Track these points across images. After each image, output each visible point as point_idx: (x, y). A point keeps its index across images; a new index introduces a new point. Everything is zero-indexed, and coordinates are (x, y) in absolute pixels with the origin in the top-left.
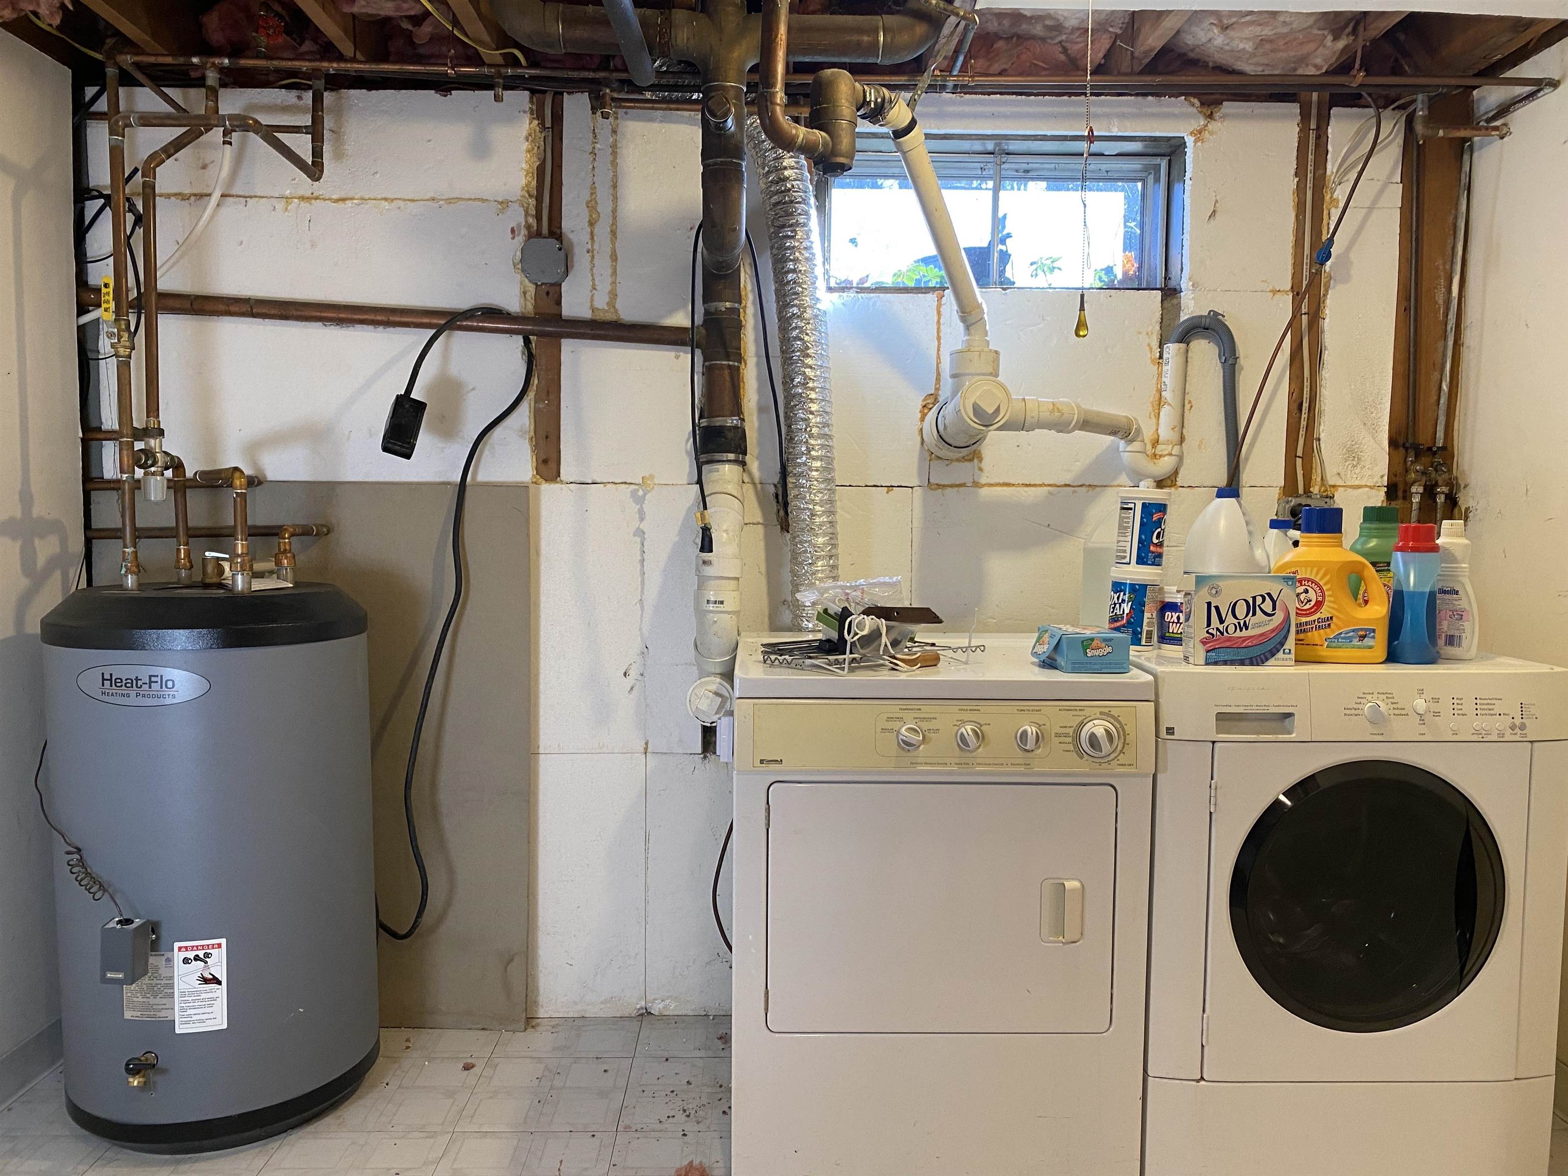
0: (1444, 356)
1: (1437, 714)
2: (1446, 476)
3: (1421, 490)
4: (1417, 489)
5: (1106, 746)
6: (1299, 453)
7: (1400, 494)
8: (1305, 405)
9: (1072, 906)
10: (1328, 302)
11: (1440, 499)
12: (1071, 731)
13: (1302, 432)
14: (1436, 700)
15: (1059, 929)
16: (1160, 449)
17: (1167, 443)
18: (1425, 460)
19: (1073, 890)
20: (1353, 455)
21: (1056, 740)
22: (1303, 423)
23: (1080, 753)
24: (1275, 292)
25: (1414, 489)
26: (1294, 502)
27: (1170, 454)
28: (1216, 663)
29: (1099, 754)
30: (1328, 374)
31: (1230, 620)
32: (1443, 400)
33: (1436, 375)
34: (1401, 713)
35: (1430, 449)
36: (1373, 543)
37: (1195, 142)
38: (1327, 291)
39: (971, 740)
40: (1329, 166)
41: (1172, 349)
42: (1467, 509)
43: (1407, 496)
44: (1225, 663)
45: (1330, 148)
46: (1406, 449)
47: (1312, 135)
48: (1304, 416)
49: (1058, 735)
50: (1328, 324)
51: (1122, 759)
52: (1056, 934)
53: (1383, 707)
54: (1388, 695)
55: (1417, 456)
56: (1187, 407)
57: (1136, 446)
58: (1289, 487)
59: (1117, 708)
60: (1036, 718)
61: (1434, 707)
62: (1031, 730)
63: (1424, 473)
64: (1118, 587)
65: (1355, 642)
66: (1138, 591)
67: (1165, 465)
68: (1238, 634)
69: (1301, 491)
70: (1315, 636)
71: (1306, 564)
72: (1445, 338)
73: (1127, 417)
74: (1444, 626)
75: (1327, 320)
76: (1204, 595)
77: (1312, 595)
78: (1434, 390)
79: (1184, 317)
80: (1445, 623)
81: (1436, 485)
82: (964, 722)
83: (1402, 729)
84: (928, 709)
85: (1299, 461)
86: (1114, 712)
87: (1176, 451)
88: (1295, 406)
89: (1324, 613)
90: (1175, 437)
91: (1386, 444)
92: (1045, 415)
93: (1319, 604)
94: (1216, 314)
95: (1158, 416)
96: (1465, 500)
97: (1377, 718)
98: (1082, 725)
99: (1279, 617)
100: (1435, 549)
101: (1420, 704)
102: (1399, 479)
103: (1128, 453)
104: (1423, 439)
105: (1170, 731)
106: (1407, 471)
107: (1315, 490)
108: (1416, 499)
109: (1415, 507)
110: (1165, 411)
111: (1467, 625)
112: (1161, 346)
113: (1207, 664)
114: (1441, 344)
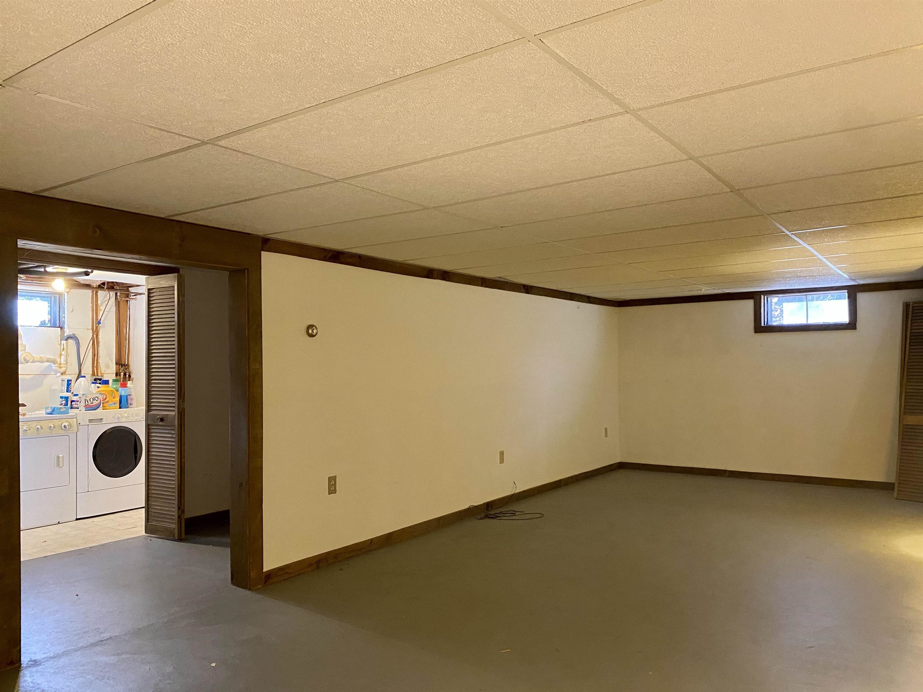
0: (126, 344)
1: (129, 417)
2: (128, 371)
3: (123, 374)
4: (122, 374)
5: (68, 427)
6: (95, 366)
7: (118, 375)
8: (96, 355)
9: (61, 460)
10: (100, 332)
11: (127, 376)
12: (60, 425)
13: (96, 361)
14: (129, 414)
15: (58, 465)
16: (62, 366)
17: (64, 364)
18: (124, 367)
19: (61, 457)
20: (107, 366)
21: (57, 427)
22: (96, 359)
23: (62, 429)
24: (88, 329)
25: (121, 374)
26: (95, 377)
27: (65, 367)
28: (87, 410)
29: (66, 429)
30: (100, 348)
31: (89, 402)
32: (127, 354)
33: (125, 349)
34: (123, 417)
35: (124, 365)
36: (115, 386)
37: (67, 294)
38: (100, 329)
39: (40, 428)
40: (99, 302)
41: (64, 342)
42: (133, 378)
43: (120, 375)
44: (89, 410)
45: (99, 298)
46: (119, 365)
47: (95, 295)
48: (96, 357)
49: (57, 426)
50: (100, 337)
51: (71, 430)
52: (57, 466)
53: (119, 416)
54: (120, 414)
55: (122, 366)
56: (68, 356)
57: (56, 365)
58: (93, 374)
59: (69, 420)
60: (53, 423)
61: (128, 415)
62: (52, 426)
63: (123, 370)
64: (61, 397)
65: (113, 405)
66: (67, 398)
67: (63, 369)
68: (91, 404)
69: (96, 375)
70: (105, 405)
71: (103, 391)
72: (126, 340)
73: (54, 358)
74: (129, 402)
75: (100, 336)
76: (84, 397)
77: (104, 397)
78: (125, 352)
79: (66, 335)
80: (129, 401)
81: (126, 373)
82: (37, 425)
83: (123, 420)
84: (29, 423)
85: (95, 368)
86: (69, 421)
87: (66, 366)
88: (93, 355)
89: (107, 400)
90: (65, 363)
91: (115, 363)
92: (38, 359)
93: (106, 398)
94: (74, 334)
95: (61, 358)
96: (132, 376)
97: (118, 418)
98: (62, 424)
99: (99, 401)
100: (127, 387)
101: (126, 415)
102: (118, 372)
103: (54, 367)
104: (123, 363)
105: (79, 424)
106: (120, 370)
107: (99, 374)
108: (122, 376)
109: (122, 378)
110: (63, 357)
111: (133, 401)
112: (61, 341)
113: (85, 411)
114: (125, 342)
